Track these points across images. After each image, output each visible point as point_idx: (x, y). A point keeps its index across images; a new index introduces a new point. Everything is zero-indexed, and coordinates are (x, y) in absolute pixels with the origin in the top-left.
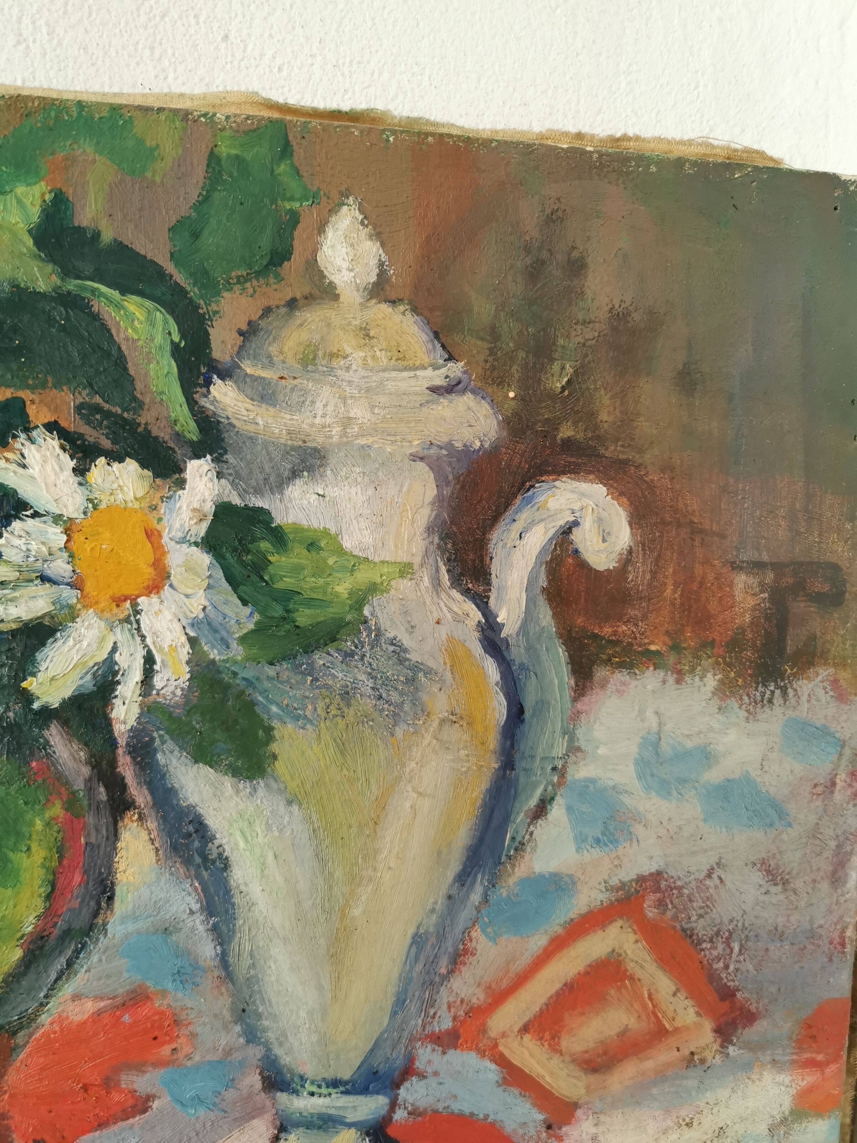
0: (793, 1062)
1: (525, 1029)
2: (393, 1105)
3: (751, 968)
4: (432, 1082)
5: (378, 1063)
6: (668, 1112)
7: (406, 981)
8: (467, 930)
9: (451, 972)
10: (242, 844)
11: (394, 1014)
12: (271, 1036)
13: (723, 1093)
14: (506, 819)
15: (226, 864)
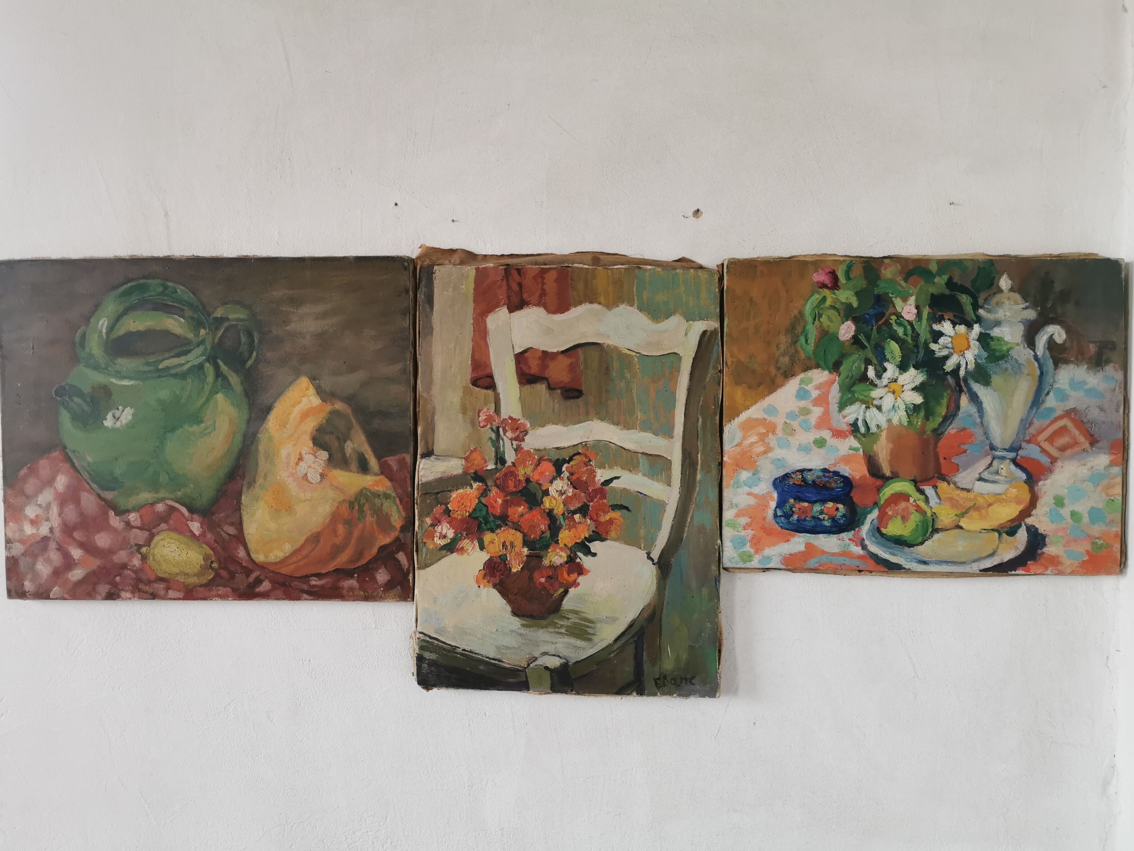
0: (1109, 453)
1: (1045, 441)
2: (1017, 455)
3: (1097, 430)
4: (1025, 451)
5: (1014, 446)
6: (1079, 461)
7: (1019, 429)
8: (1032, 419)
9: (1029, 427)
10: (985, 399)
11: (1017, 436)
12: (991, 438)
13: (1092, 459)
14: (1040, 396)
15: (981, 403)
